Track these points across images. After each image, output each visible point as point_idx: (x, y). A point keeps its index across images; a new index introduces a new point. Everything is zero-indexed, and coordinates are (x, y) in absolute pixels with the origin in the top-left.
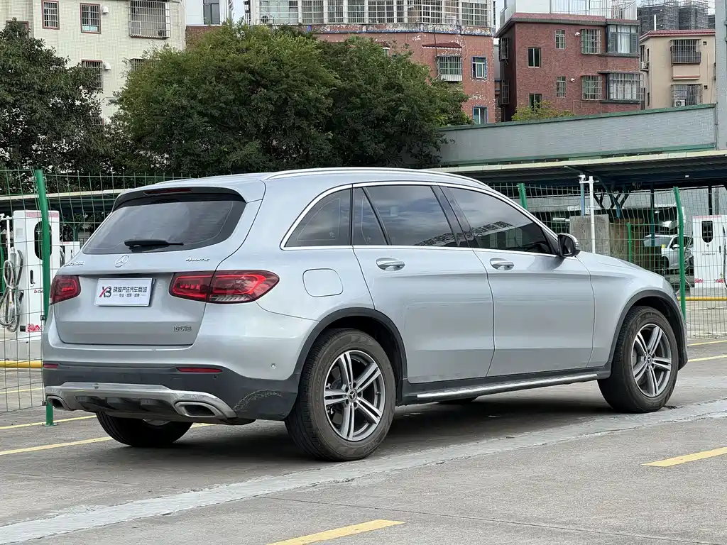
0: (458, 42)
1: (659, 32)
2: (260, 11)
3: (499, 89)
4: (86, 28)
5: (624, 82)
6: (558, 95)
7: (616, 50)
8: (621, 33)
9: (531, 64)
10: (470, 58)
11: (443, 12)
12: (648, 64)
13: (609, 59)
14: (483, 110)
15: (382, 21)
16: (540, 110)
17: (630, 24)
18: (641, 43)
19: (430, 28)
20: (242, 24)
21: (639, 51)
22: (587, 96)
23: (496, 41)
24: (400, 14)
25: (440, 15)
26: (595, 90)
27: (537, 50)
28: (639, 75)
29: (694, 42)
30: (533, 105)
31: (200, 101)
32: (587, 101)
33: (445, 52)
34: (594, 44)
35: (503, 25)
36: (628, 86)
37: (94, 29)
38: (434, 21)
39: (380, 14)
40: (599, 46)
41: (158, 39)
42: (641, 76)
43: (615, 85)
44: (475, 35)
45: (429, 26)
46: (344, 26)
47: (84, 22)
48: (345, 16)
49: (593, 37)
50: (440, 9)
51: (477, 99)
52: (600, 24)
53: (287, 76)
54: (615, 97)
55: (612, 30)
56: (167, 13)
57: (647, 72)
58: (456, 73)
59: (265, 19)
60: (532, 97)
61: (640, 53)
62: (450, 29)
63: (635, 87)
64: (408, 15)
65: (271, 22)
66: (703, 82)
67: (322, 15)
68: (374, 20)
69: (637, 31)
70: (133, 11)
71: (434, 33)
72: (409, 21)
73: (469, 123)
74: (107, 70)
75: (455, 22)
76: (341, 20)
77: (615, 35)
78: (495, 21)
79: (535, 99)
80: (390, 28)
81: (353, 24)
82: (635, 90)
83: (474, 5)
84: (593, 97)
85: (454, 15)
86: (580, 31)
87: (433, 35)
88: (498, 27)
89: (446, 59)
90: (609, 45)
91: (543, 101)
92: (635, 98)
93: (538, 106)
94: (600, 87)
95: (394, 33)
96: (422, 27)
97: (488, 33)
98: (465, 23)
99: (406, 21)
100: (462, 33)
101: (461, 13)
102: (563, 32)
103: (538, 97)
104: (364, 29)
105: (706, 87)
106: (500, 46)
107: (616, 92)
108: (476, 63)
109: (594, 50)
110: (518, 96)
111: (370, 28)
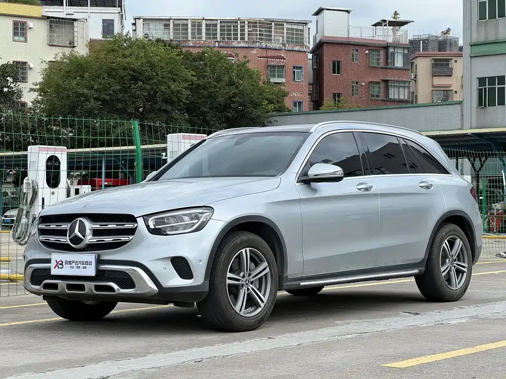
0: (283, 55)
1: (424, 53)
2: (143, 30)
3: (311, 89)
4: (17, 38)
5: (399, 87)
6: (353, 94)
7: (394, 64)
8: (397, 52)
9: (334, 72)
10: (291, 67)
11: (273, 33)
12: (416, 75)
13: (389, 71)
14: (300, 103)
15: (230, 39)
16: (340, 104)
17: (404, 46)
18: (411, 60)
19: (264, 45)
20: (128, 37)
21: (410, 65)
22: (373, 96)
23: (310, 56)
24: (242, 34)
25: (271, 36)
26: (379, 92)
27: (339, 62)
28: (409, 82)
29: (448, 60)
30: (335, 100)
31: (96, 90)
32: (373, 100)
33: (274, 62)
34: (378, 59)
35: (315, 44)
36: (401, 90)
37: (22, 39)
38: (266, 40)
39: (228, 34)
40: (382, 61)
41: (68, 47)
42: (411, 83)
43: (393, 88)
44: (295, 51)
45: (263, 44)
46: (203, 42)
47: (15, 34)
48: (204, 35)
49: (378, 55)
50: (271, 32)
51: (296, 95)
52: (382, 46)
53: (157, 75)
54: (393, 97)
55: (391, 50)
56: (75, 29)
57: (415, 81)
58: (281, 77)
59: (146, 36)
60: (334, 95)
61: (410, 67)
62: (277, 46)
63: (406, 90)
64: (248, 36)
65: (151, 38)
66: (454, 88)
67: (187, 34)
68: (224, 39)
69: (408, 52)
70: (51, 27)
71: (266, 48)
72: (248, 40)
73: (289, 111)
74: (31, 68)
75: (281, 41)
76: (201, 38)
77: (393, 54)
78: (309, 41)
79: (337, 96)
80: (235, 44)
81: (208, 40)
82: (406, 93)
83: (295, 30)
84: (377, 96)
85: (280, 36)
86: (369, 51)
87: (265, 51)
88: (311, 46)
89: (274, 66)
90: (389, 61)
91: (342, 98)
92: (406, 98)
93: (339, 101)
94: (382, 90)
95: (238, 47)
96: (258, 44)
97: (304, 49)
98: (288, 42)
99: (246, 39)
100: (286, 49)
101: (285, 35)
102: (357, 50)
103: (339, 95)
104: (217, 45)
105: (456, 92)
106: (312, 59)
107: (394, 94)
108: (296, 70)
109: (378, 64)
110: (324, 94)
111: (221, 44)
